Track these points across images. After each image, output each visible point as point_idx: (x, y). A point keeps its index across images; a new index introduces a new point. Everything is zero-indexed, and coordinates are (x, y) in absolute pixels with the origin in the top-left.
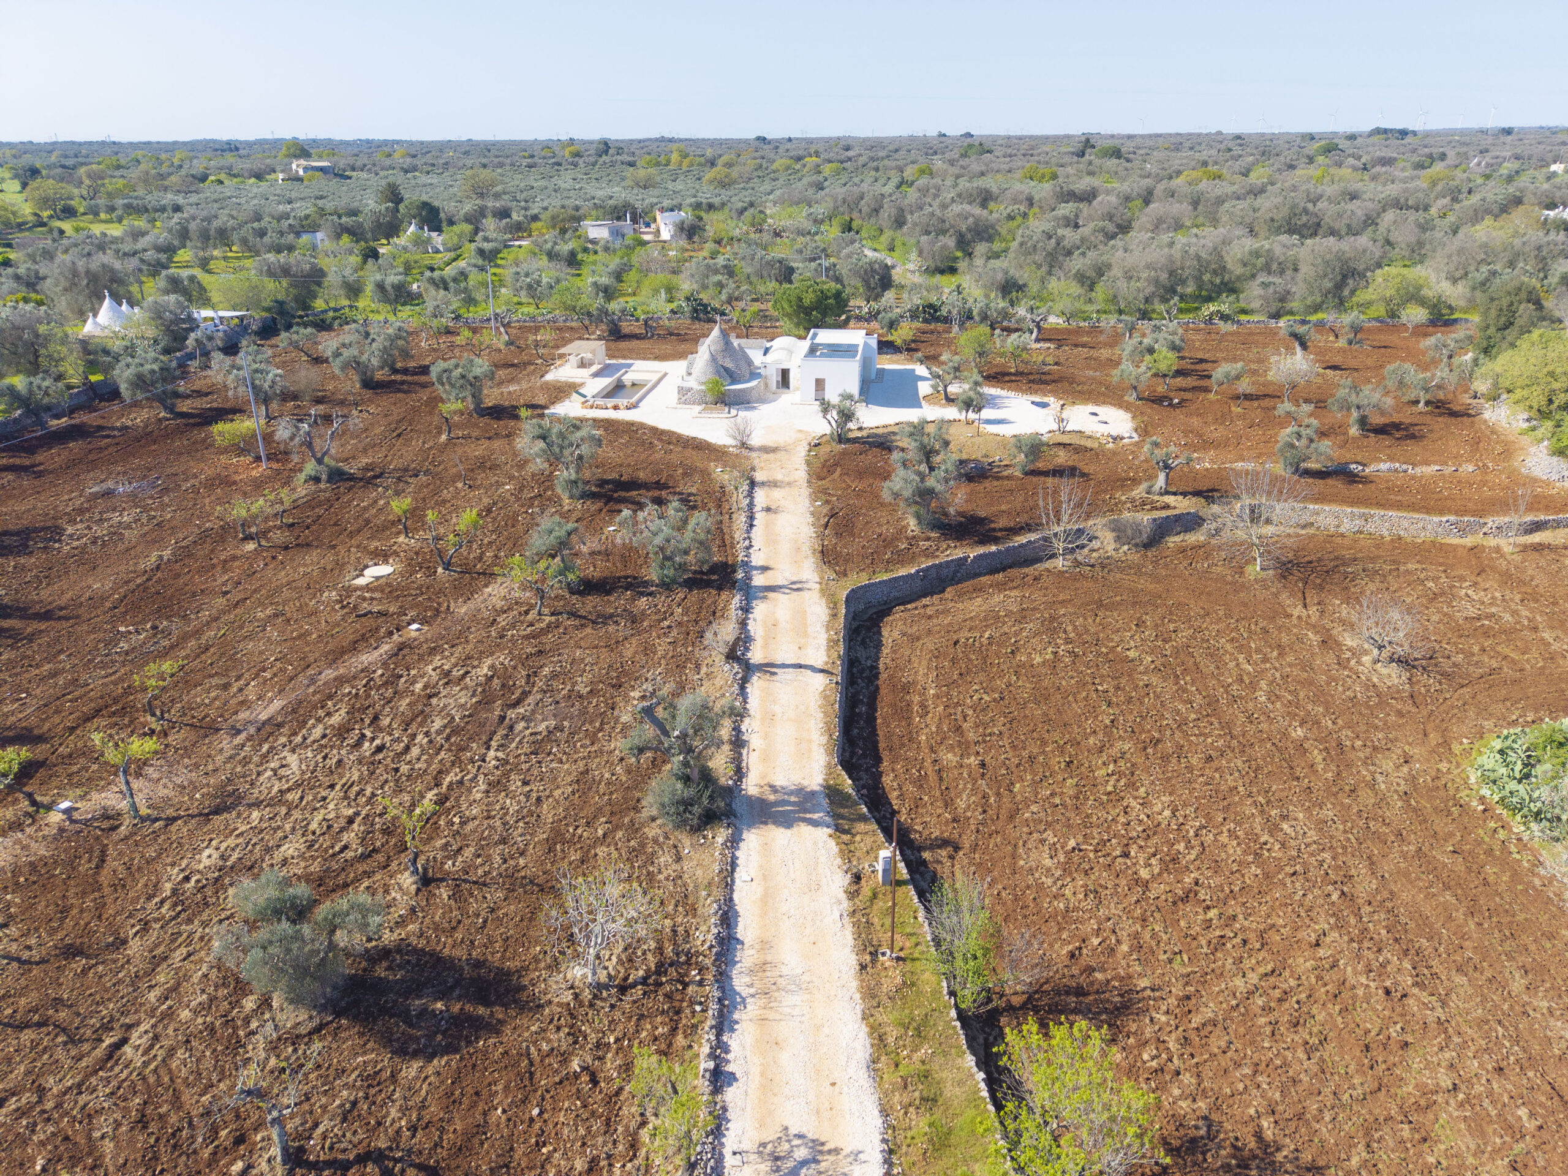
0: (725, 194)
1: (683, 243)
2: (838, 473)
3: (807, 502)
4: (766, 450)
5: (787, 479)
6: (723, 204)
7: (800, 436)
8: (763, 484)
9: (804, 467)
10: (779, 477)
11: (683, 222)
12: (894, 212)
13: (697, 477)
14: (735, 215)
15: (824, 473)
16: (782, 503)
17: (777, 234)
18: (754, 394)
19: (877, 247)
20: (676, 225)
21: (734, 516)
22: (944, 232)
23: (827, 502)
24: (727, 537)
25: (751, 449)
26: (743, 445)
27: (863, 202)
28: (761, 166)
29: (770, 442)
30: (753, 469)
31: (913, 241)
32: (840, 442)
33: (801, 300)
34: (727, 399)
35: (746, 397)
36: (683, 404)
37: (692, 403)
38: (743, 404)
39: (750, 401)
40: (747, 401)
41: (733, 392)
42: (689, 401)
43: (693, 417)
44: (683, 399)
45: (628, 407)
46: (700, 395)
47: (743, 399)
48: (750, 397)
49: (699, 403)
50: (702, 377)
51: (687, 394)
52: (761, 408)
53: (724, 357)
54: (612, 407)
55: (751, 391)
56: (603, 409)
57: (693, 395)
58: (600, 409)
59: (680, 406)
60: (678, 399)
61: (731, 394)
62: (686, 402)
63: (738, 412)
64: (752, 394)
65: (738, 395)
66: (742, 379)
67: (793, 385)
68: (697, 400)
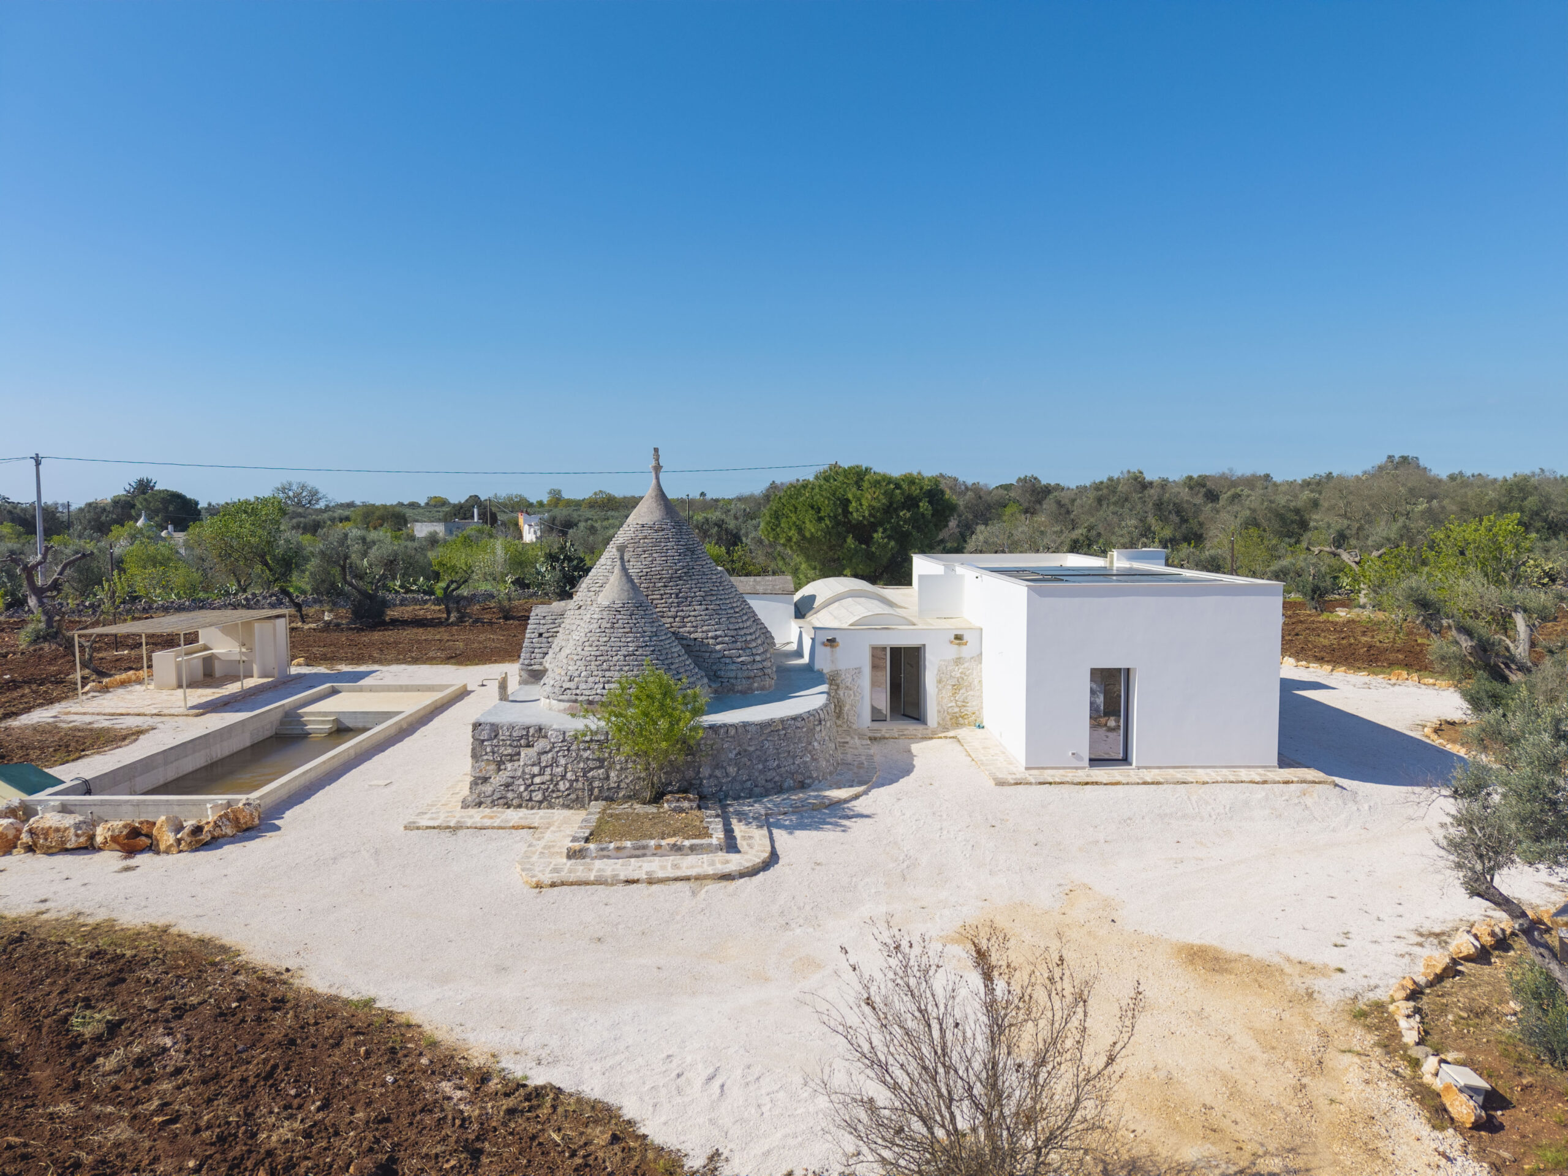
33: (843, 505)
34: (705, 771)
35: (794, 757)
36: (493, 804)
37: (537, 796)
38: (780, 790)
39: (810, 777)
40: (800, 778)
41: (733, 737)
42: (522, 788)
43: (539, 886)
44: (498, 780)
45: (205, 837)
46: (579, 758)
47: (779, 766)
48: (808, 759)
49: (573, 796)
50: (591, 679)
51: (514, 757)
52: (859, 806)
53: (682, 600)
54: (114, 839)
55: (812, 731)
56: (67, 851)
57: (546, 759)
58: (49, 852)
59: (476, 816)
60: (474, 784)
61: (726, 746)
62: (510, 795)
63: (771, 834)
64: (816, 744)
65: (758, 753)
66: (756, 685)
67: (938, 704)
68: (562, 786)
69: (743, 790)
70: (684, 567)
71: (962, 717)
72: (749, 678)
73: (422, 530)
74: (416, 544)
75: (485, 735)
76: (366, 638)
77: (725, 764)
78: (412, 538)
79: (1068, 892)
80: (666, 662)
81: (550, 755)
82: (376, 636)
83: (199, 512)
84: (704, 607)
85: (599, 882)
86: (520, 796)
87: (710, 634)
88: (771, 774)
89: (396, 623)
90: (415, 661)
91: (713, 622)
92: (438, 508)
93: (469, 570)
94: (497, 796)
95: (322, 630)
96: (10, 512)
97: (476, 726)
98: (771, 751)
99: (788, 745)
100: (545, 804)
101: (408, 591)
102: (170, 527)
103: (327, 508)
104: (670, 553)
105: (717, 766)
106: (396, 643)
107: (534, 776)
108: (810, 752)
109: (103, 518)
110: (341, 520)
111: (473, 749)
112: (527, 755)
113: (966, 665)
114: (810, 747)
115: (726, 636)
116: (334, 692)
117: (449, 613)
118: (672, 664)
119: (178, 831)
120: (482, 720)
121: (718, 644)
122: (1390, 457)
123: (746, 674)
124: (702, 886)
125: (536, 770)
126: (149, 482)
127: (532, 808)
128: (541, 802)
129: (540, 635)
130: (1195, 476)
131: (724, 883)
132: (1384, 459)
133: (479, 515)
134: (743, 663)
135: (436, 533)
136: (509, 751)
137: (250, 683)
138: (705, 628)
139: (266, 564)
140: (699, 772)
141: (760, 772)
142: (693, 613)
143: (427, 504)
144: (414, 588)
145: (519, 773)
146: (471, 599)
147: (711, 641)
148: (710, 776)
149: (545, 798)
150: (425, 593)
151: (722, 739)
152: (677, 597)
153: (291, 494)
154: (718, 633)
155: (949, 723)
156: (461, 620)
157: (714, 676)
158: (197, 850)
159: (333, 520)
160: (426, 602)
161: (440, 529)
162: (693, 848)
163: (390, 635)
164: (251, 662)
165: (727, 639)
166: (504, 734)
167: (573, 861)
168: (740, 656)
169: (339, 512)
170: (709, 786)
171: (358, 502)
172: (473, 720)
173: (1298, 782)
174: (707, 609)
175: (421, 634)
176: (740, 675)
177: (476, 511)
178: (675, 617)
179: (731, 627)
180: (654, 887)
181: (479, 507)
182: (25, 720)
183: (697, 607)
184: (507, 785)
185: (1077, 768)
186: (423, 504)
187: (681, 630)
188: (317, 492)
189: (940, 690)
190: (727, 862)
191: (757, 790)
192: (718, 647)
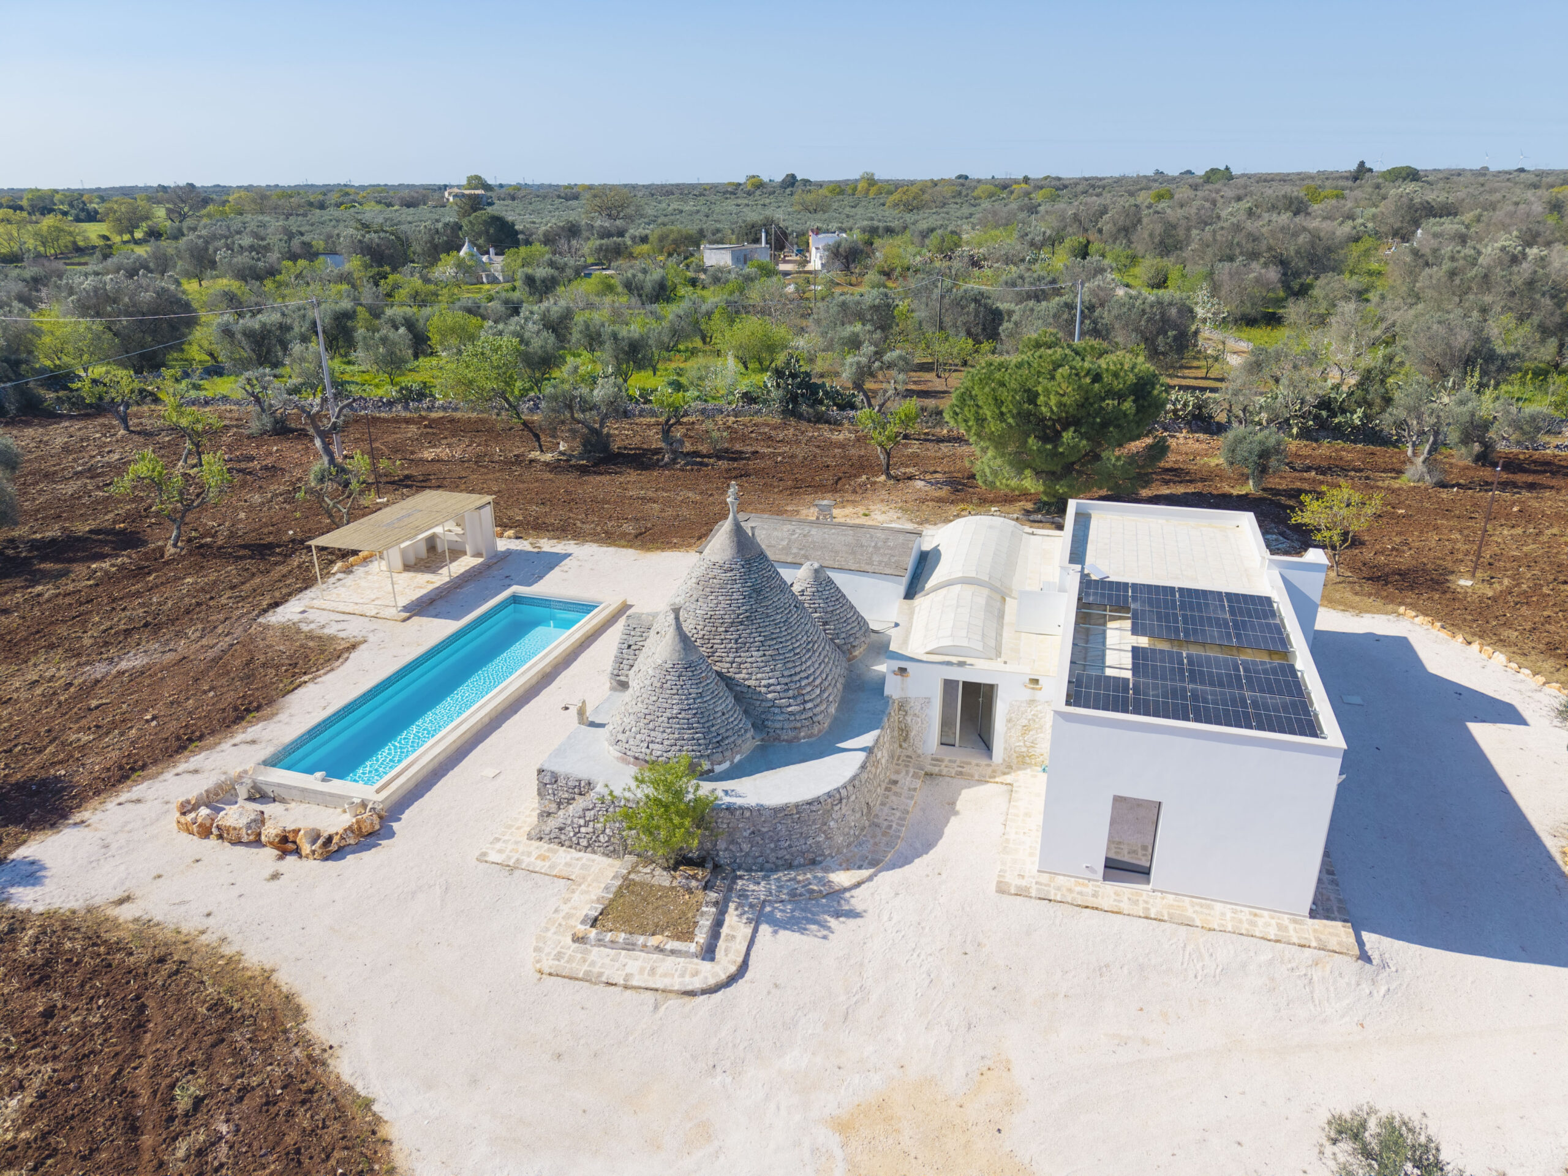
0: (909, 218)
1: (837, 275)
6: (905, 228)
11: (838, 245)
12: (1159, 229)
14: (917, 240)
17: (975, 263)
19: (1131, 281)
20: (827, 248)
22: (1254, 256)
27: (1106, 217)
28: (960, 193)
31: (1200, 269)
33: (1032, 397)
34: (722, 845)
35: (807, 838)
36: (550, 841)
37: (584, 842)
38: (790, 866)
39: (823, 855)
40: (811, 856)
41: (748, 818)
42: (572, 834)
43: (541, 972)
44: (554, 823)
45: (333, 847)
46: (615, 819)
47: (790, 846)
48: (821, 838)
49: (611, 848)
50: (638, 736)
51: (569, 801)
52: (857, 897)
53: (741, 646)
54: (273, 841)
55: (828, 812)
56: (240, 845)
57: (590, 815)
58: (232, 842)
59: (534, 853)
60: (540, 815)
61: (741, 825)
62: (563, 837)
63: (755, 931)
64: (832, 824)
65: (771, 834)
66: (802, 734)
67: (1006, 741)
68: (602, 838)
69: (754, 864)
70: (747, 611)
71: (1029, 757)
72: (795, 728)
73: (711, 258)
75: (547, 780)
77: (739, 841)
79: (985, 1069)
80: (707, 725)
81: (592, 812)
84: (761, 653)
85: (587, 978)
86: (570, 839)
87: (764, 682)
88: (781, 853)
89: (620, 458)
90: (608, 538)
91: (767, 669)
94: (553, 835)
97: (540, 771)
98: (784, 832)
99: (801, 827)
100: (589, 849)
102: (492, 251)
104: (735, 596)
105: (732, 842)
107: (580, 826)
108: (824, 832)
111: (539, 789)
112: (580, 803)
113: (1039, 708)
114: (825, 828)
115: (779, 684)
118: (713, 726)
119: (314, 842)
120: (545, 768)
121: (770, 692)
123: (792, 725)
124: (666, 1000)
125: (582, 822)
127: (580, 851)
128: (587, 847)
129: (629, 647)
131: (687, 999)
134: (791, 714)
135: (724, 261)
136: (566, 795)
137: (463, 565)
138: (759, 676)
140: (716, 845)
141: (772, 850)
142: (749, 660)
145: (569, 822)
147: (763, 690)
148: (726, 849)
149: (589, 845)
151: (738, 820)
152: (736, 642)
154: (771, 681)
155: (1015, 761)
157: (760, 725)
158: (326, 859)
161: (728, 256)
162: (673, 952)
165: (778, 687)
166: (562, 782)
167: (577, 945)
168: (790, 705)
170: (724, 857)
172: (538, 766)
173: (1315, 948)
174: (764, 655)
175: (632, 483)
176: (786, 726)
178: (732, 663)
179: (786, 673)
180: (629, 992)
183: (754, 654)
184: (561, 829)
185: (1089, 880)
187: (737, 676)
189: (1009, 729)
190: (696, 974)
191: (768, 866)
192: (770, 696)
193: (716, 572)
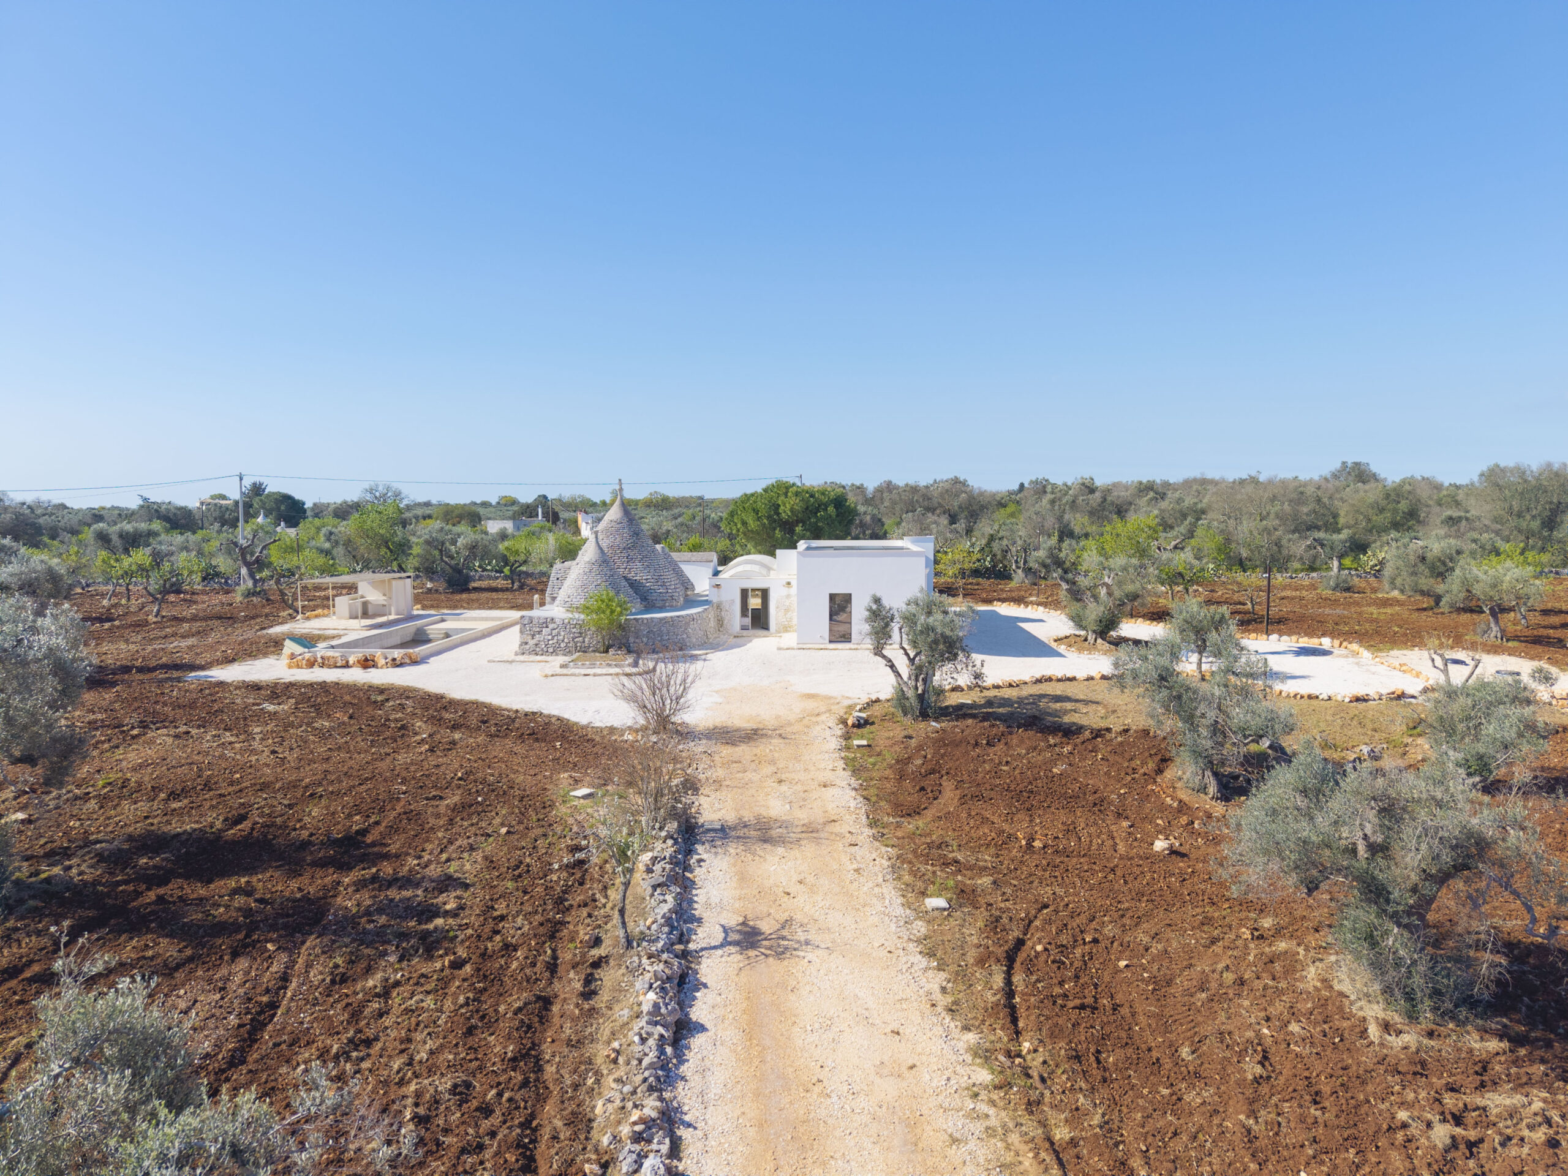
2: (949, 795)
3: (891, 898)
4: (726, 736)
5: (802, 816)
7: (811, 705)
8: (723, 833)
9: (844, 778)
10: (775, 807)
13: (499, 821)
15: (911, 798)
16: (803, 906)
18: (694, 632)
21: (608, 977)
23: (964, 896)
24: (552, 1117)
25: (685, 734)
26: (663, 723)
29: (739, 717)
30: (691, 786)
32: (924, 715)
34: (631, 640)
35: (677, 635)
36: (529, 653)
37: (551, 650)
38: (669, 649)
39: (685, 644)
40: (680, 645)
41: (646, 624)
42: (543, 646)
43: (546, 676)
44: (532, 642)
45: (398, 662)
46: (570, 632)
47: (669, 640)
48: (685, 636)
49: (566, 648)
50: (578, 597)
51: (540, 632)
52: (709, 656)
53: (630, 560)
54: (359, 661)
55: (688, 624)
56: (336, 667)
57: (554, 632)
58: (329, 667)
59: (522, 658)
60: (521, 645)
61: (642, 628)
62: (538, 649)
63: (655, 663)
64: (690, 630)
65: (658, 632)
67: (776, 620)
68: (563, 645)
69: (648, 648)
70: (632, 543)
71: (789, 627)
73: (493, 527)
74: (490, 537)
75: (526, 623)
76: (458, 597)
77: (643, 637)
78: (486, 533)
80: (618, 589)
81: (557, 631)
82: (464, 596)
83: (305, 511)
84: (642, 564)
85: (572, 675)
86: (542, 650)
87: (643, 579)
88: (664, 643)
89: (475, 589)
90: (490, 608)
91: (647, 572)
92: (509, 507)
93: (528, 553)
94: (531, 649)
95: (426, 593)
96: (156, 511)
98: (665, 631)
99: (674, 629)
100: (553, 653)
101: (484, 570)
102: (283, 524)
103: (408, 508)
104: (625, 536)
105: (638, 637)
106: (478, 600)
107: (549, 641)
108: (687, 633)
109: (227, 516)
110: (424, 518)
111: (521, 629)
112: (546, 631)
113: (792, 599)
114: (686, 631)
115: (651, 579)
116: (443, 620)
117: (513, 583)
118: (621, 590)
119: (385, 660)
120: (525, 615)
121: (646, 582)
122: (1344, 463)
123: (662, 597)
124: (617, 677)
125: (550, 638)
126: (261, 484)
127: (547, 655)
128: (551, 652)
129: (557, 580)
130: (1144, 481)
131: (629, 676)
132: (1338, 465)
133: (543, 513)
134: (661, 592)
135: (505, 529)
136: (538, 629)
137: (392, 617)
138: (642, 574)
139: (389, 548)
140: (629, 640)
141: (659, 641)
142: (635, 567)
143: (498, 503)
144: (489, 568)
145: (542, 640)
146: (528, 575)
148: (634, 642)
149: (553, 650)
150: (497, 571)
151: (640, 625)
152: (627, 558)
153: (377, 494)
154: (649, 577)
155: (781, 630)
156: (521, 587)
157: (646, 599)
158: (397, 667)
159: (417, 518)
160: (497, 578)
161: (509, 525)
162: (616, 665)
163: (474, 596)
164: (390, 605)
166: (535, 622)
167: (562, 669)
169: (419, 512)
170: (632, 646)
171: (434, 502)
175: (494, 595)
176: (658, 597)
177: (540, 510)
178: (625, 569)
179: (656, 574)
181: (543, 507)
182: (271, 631)
183: (638, 564)
184: (536, 645)
185: (822, 644)
186: (494, 503)
187: (628, 575)
188: (400, 493)
189: (777, 612)
190: (631, 670)
191: (657, 650)
192: (649, 584)
193: (613, 524)
